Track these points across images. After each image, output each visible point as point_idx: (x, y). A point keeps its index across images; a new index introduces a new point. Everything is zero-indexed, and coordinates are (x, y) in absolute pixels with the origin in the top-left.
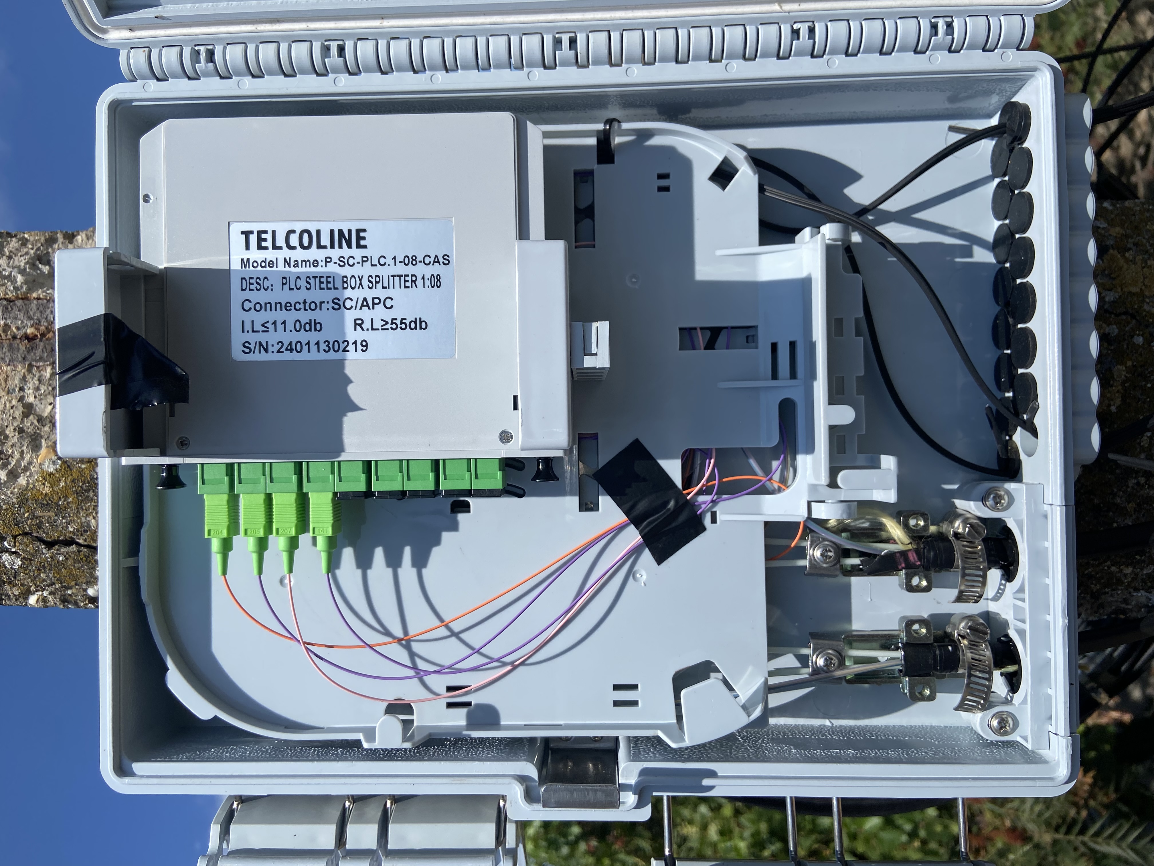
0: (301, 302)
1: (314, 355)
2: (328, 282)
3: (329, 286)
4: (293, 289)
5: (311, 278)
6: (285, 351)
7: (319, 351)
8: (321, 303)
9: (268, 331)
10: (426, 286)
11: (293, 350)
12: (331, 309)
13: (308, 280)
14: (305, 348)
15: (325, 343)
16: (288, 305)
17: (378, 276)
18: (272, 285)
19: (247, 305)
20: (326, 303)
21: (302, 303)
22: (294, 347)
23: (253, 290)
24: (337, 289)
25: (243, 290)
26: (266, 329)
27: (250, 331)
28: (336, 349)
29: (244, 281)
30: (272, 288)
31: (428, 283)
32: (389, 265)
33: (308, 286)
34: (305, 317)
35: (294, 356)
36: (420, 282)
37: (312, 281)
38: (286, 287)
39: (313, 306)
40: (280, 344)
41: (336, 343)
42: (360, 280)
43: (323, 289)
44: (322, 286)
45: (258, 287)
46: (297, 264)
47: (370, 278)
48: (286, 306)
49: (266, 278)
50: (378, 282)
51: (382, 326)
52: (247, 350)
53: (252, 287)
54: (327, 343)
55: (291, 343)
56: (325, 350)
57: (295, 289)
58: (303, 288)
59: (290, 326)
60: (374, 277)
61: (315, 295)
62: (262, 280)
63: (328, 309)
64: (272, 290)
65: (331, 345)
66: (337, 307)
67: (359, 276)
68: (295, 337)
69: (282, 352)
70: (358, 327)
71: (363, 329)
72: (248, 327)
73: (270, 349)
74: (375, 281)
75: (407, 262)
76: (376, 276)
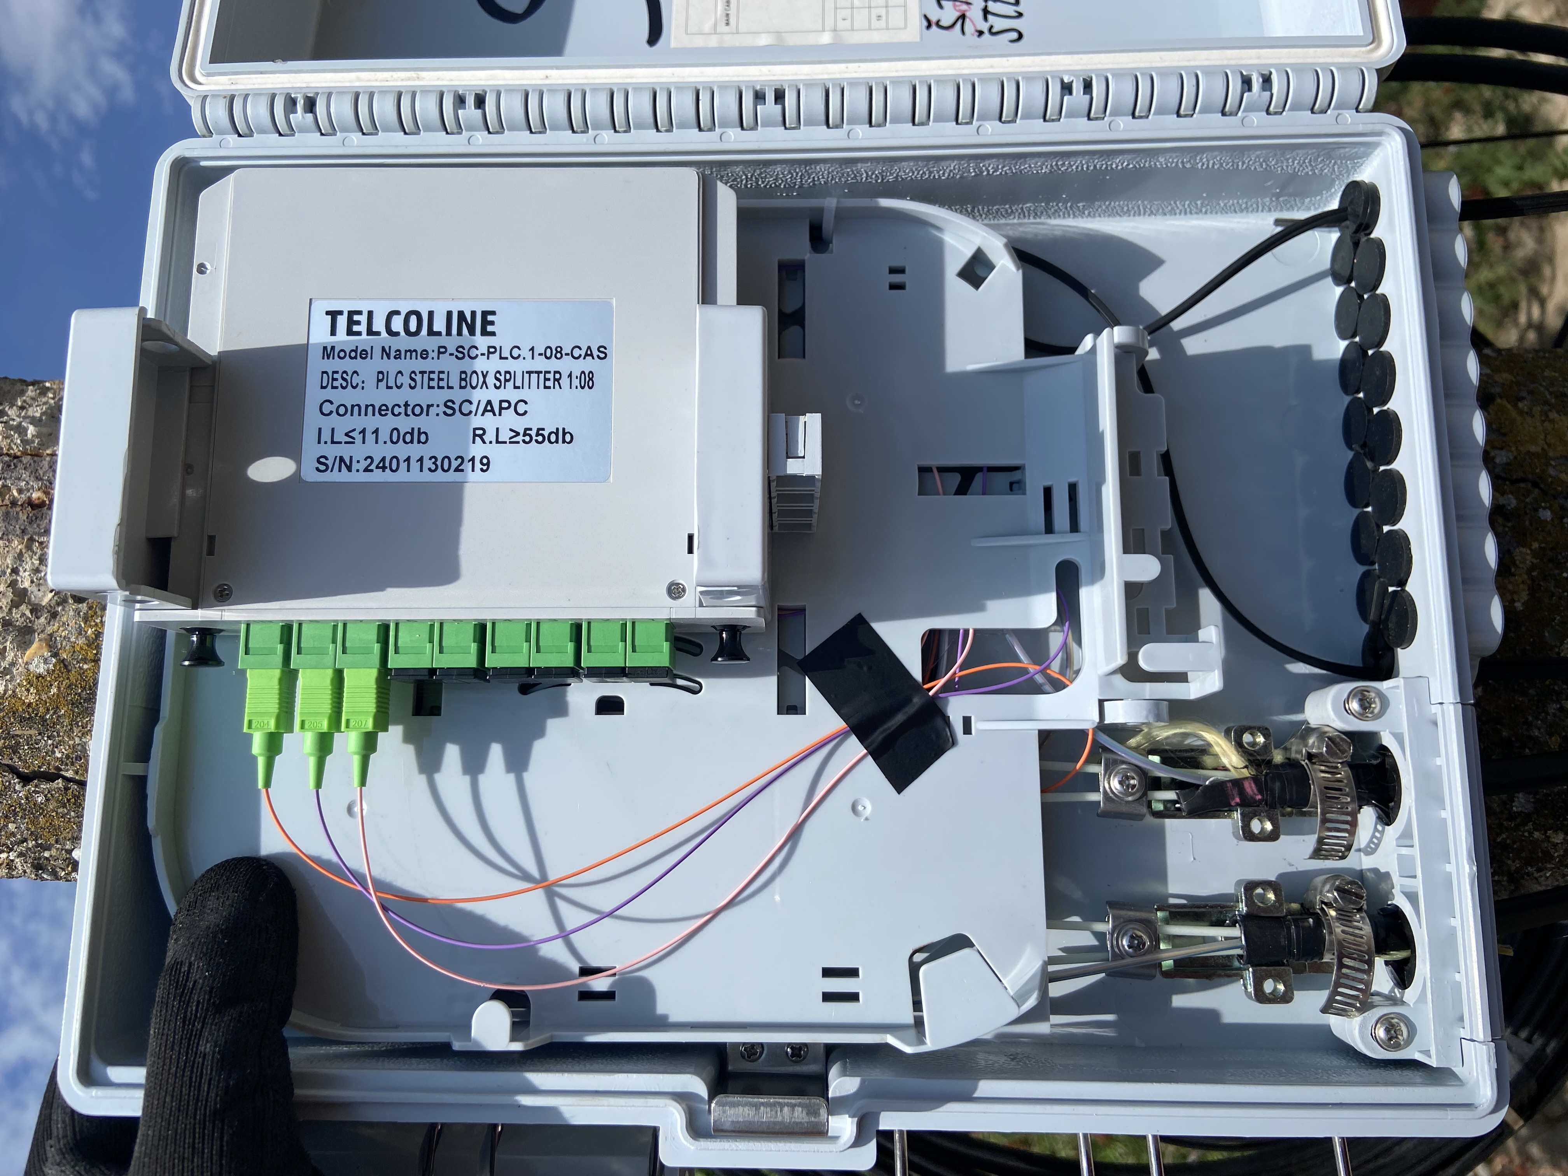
0: (402, 404)
1: (415, 475)
2: (440, 379)
3: (441, 384)
4: (391, 388)
5: (418, 373)
6: (375, 470)
7: (421, 470)
8: (429, 406)
9: (353, 443)
10: (574, 386)
11: (387, 468)
12: (441, 414)
13: (413, 375)
14: (403, 466)
15: (430, 459)
16: (384, 408)
17: (509, 373)
18: (363, 382)
19: (327, 408)
20: (435, 406)
21: (402, 406)
22: (387, 464)
23: (336, 388)
24: (452, 388)
25: (322, 387)
26: (351, 440)
27: (329, 441)
28: (446, 468)
29: (325, 375)
30: (363, 385)
31: (576, 382)
32: (524, 358)
33: (413, 384)
34: (405, 424)
35: (387, 476)
36: (565, 381)
37: (418, 378)
38: (382, 385)
39: (417, 410)
40: (369, 460)
41: (446, 460)
42: (484, 377)
43: (433, 388)
44: (432, 384)
45: (344, 384)
46: (400, 354)
47: (498, 375)
48: (380, 410)
49: (355, 372)
50: (509, 380)
51: (510, 438)
52: (322, 468)
53: (335, 384)
54: (433, 460)
55: (383, 459)
56: (430, 470)
57: (395, 387)
58: (406, 387)
59: (384, 435)
60: (503, 374)
61: (422, 396)
62: (350, 374)
63: (438, 415)
64: (363, 388)
65: (439, 463)
66: (450, 412)
67: (482, 372)
68: (389, 451)
69: (372, 471)
70: (477, 438)
71: (484, 442)
72: (326, 436)
73: (355, 466)
74: (504, 379)
75: (548, 355)
76: (506, 372)
